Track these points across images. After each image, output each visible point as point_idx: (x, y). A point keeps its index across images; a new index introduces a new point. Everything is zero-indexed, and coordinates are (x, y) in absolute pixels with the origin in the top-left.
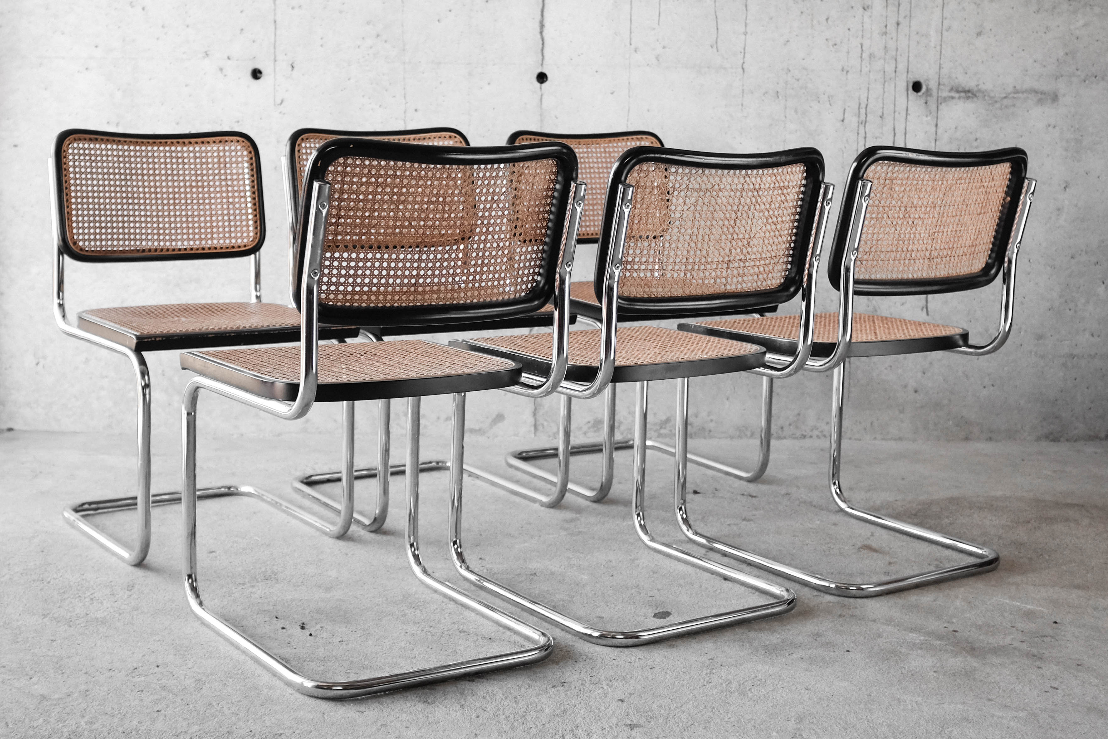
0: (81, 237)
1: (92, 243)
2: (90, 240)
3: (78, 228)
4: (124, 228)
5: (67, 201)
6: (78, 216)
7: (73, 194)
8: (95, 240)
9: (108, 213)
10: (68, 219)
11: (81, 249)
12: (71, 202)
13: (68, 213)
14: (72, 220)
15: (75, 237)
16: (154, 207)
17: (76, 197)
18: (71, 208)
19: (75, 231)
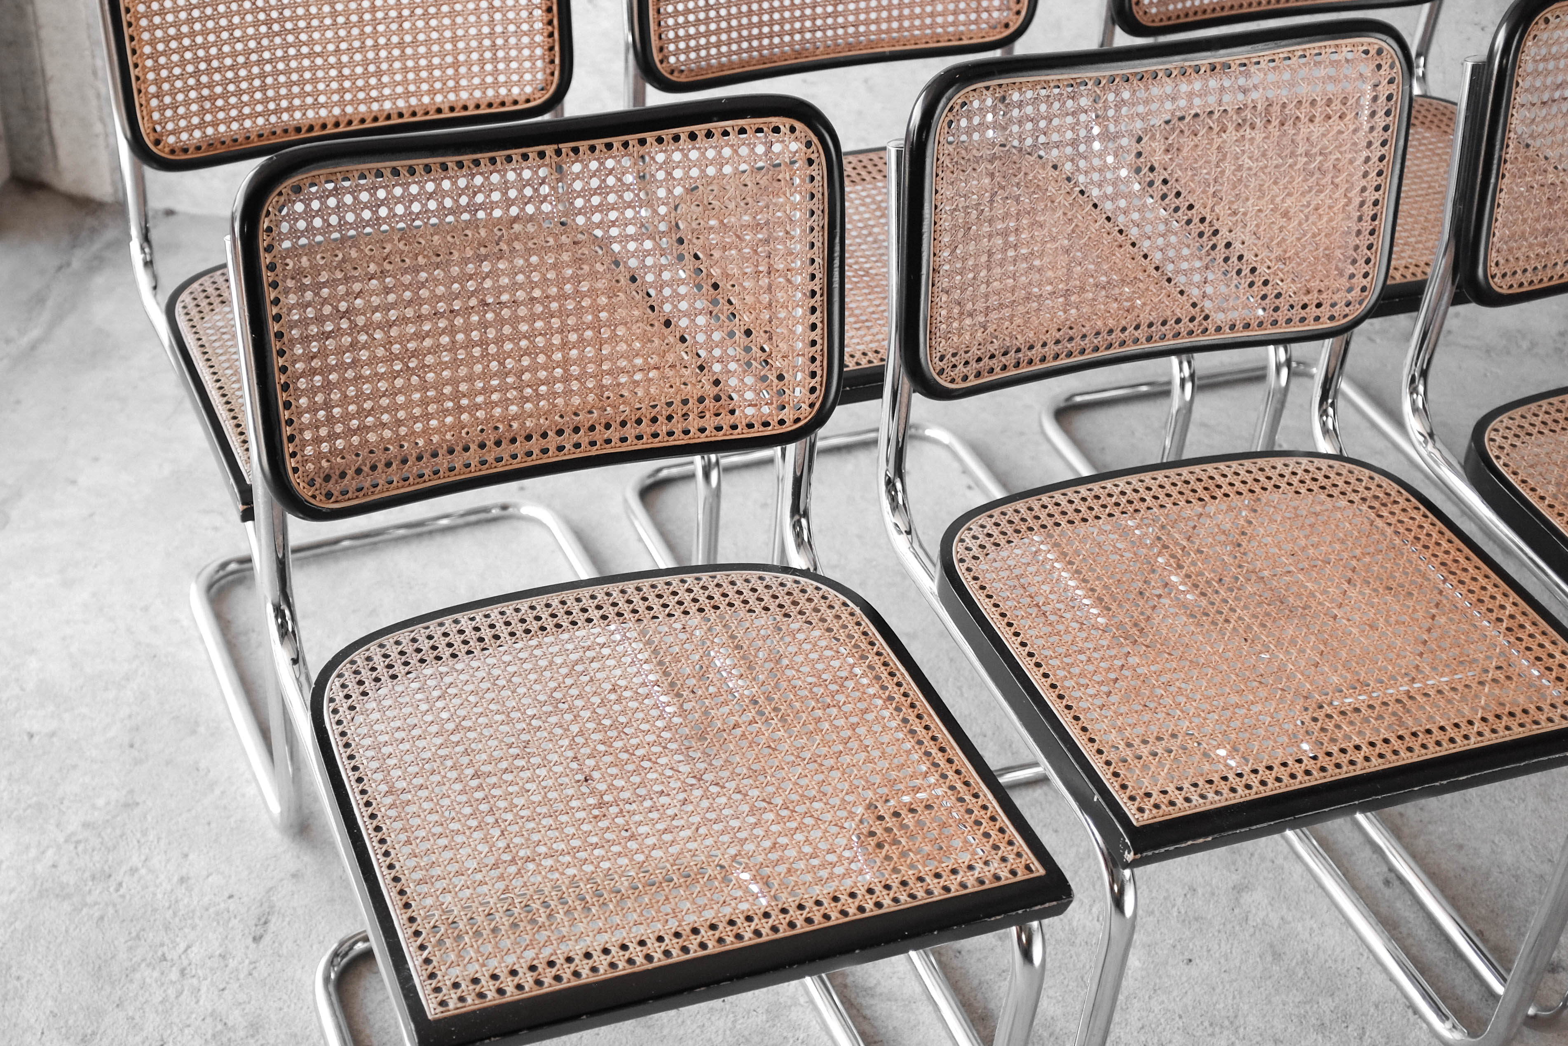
0: (170, 126)
1: (197, 134)
2: (190, 129)
3: (162, 109)
4: (264, 88)
5: (134, 52)
6: (158, 82)
7: (146, 36)
8: (202, 125)
9: (228, 62)
10: (140, 91)
11: (173, 152)
12: (142, 54)
13: (138, 78)
14: (147, 92)
15: (158, 128)
16: (329, 34)
17: (153, 43)
18: (144, 67)
19: (156, 116)
